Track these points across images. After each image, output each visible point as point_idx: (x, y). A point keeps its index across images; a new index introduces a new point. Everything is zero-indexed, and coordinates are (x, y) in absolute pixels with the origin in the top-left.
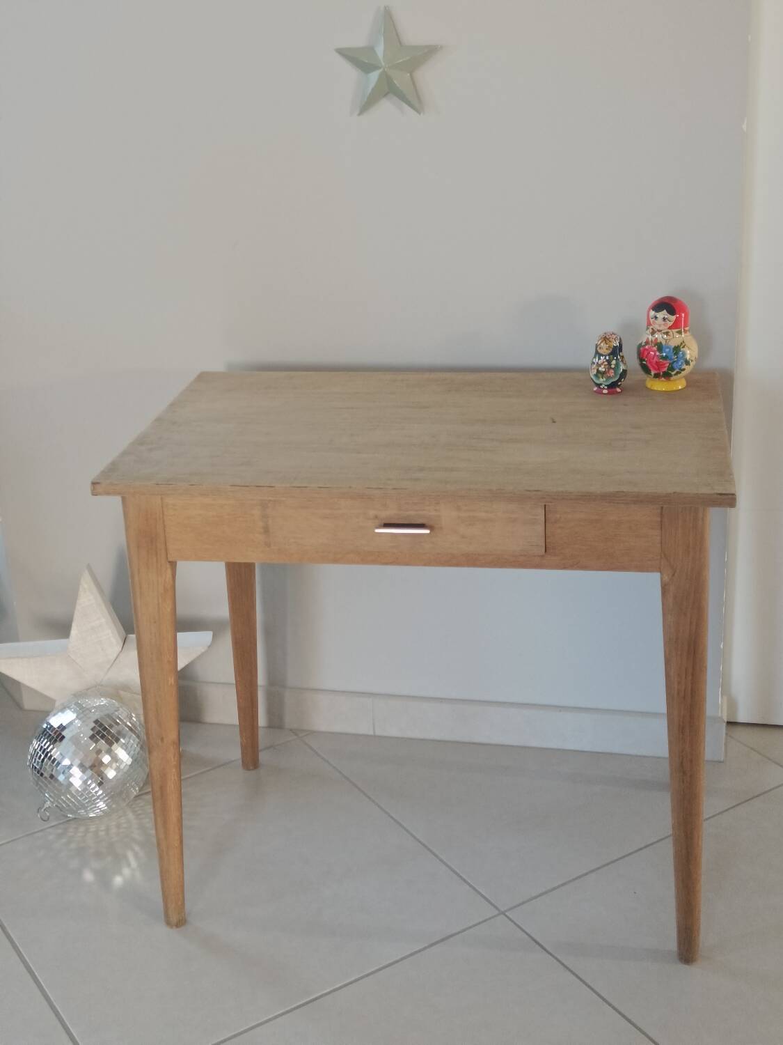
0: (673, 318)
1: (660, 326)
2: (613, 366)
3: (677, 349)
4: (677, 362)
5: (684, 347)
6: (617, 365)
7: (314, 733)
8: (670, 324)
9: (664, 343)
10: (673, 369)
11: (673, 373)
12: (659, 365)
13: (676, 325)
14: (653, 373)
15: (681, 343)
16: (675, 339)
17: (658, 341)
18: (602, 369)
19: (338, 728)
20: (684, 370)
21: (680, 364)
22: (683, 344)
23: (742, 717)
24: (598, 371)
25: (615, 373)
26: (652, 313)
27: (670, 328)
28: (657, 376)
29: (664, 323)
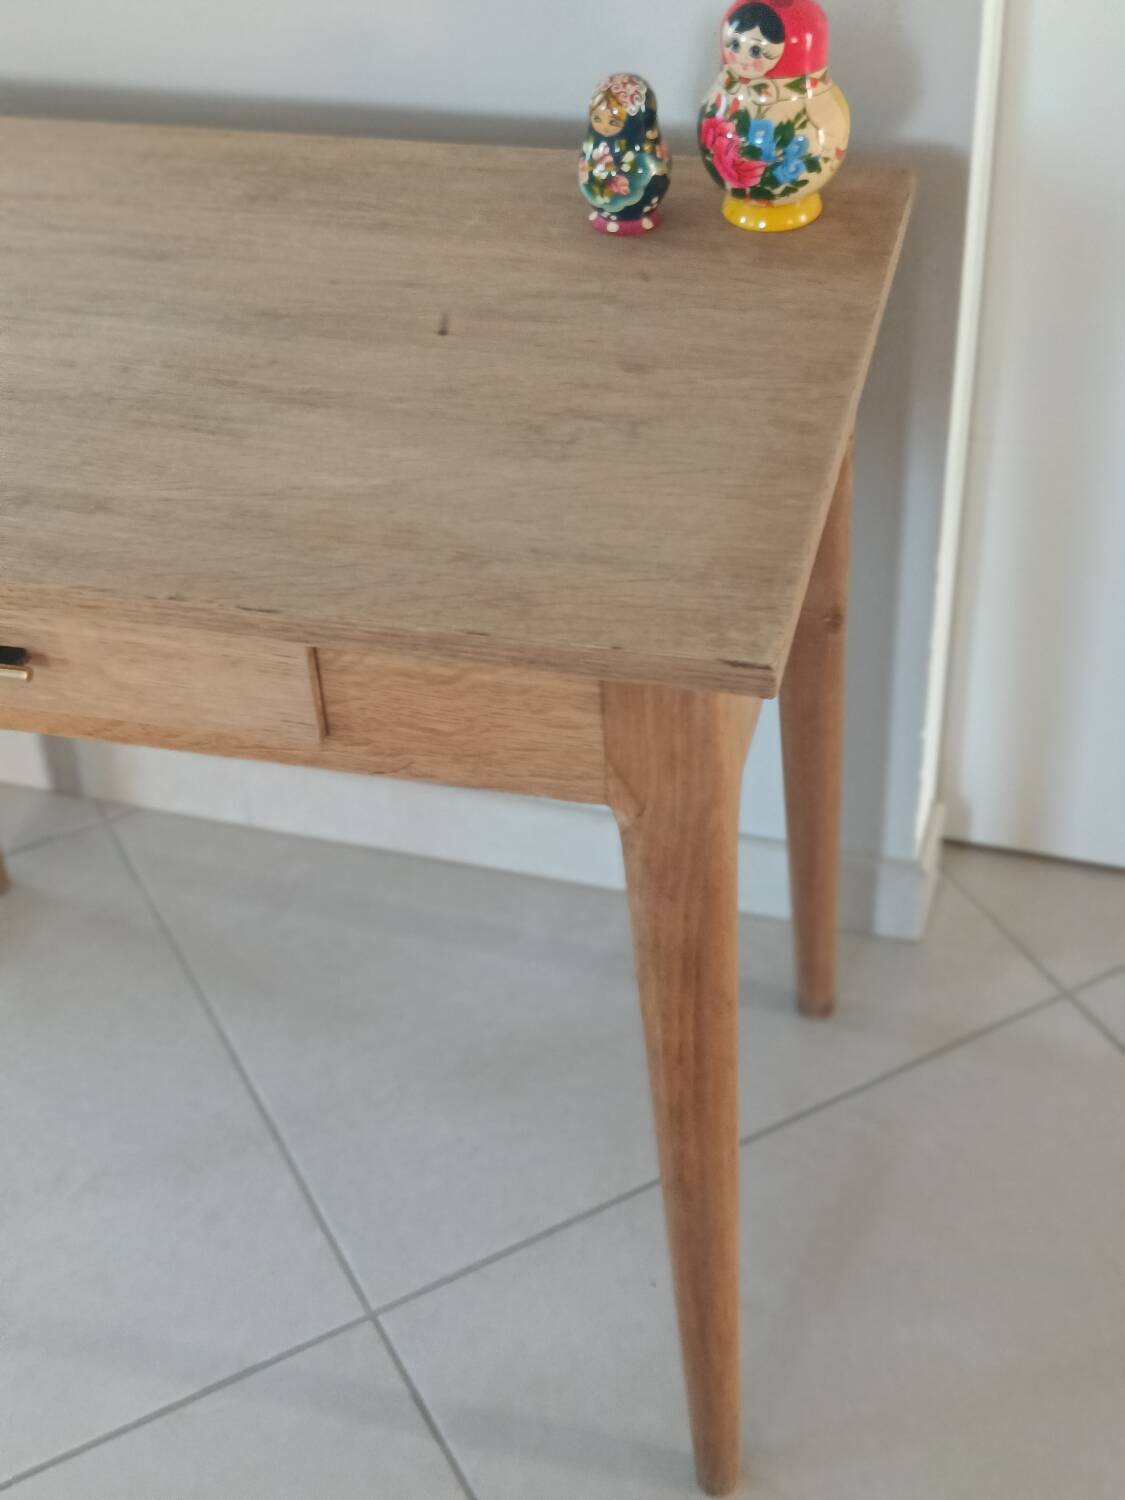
0: (778, 49)
1: (745, 67)
2: (626, 168)
3: (784, 134)
4: (784, 164)
5: (803, 125)
6: (637, 163)
7: (134, 812)
8: (770, 64)
9: (753, 113)
10: (775, 183)
11: (778, 191)
12: (741, 172)
13: (782, 68)
14: (729, 185)
15: (798, 117)
16: (780, 104)
17: (741, 108)
18: (600, 172)
19: (181, 806)
20: (804, 182)
21: (792, 168)
22: (803, 118)
23: (979, 834)
24: (592, 179)
25: (633, 186)
26: (730, 31)
27: (770, 74)
28: (739, 193)
29: (752, 60)
